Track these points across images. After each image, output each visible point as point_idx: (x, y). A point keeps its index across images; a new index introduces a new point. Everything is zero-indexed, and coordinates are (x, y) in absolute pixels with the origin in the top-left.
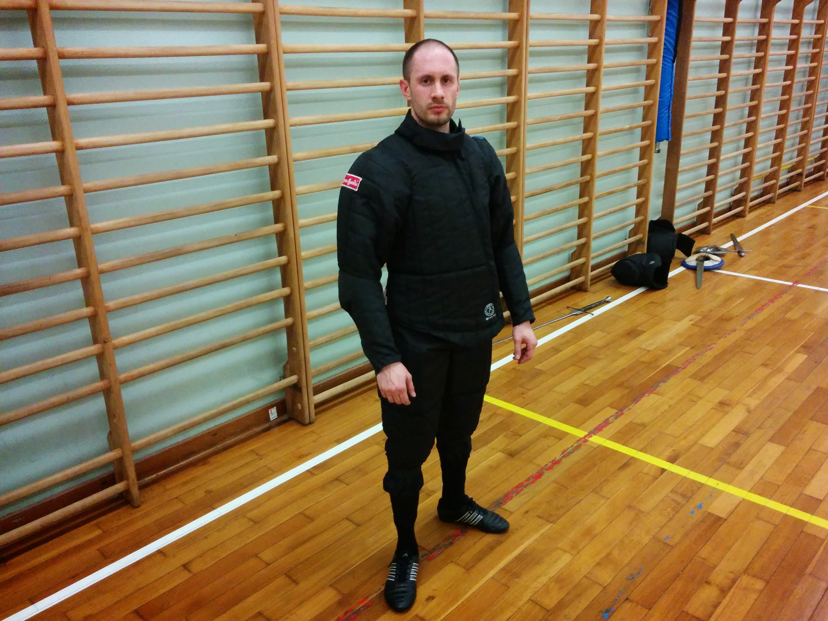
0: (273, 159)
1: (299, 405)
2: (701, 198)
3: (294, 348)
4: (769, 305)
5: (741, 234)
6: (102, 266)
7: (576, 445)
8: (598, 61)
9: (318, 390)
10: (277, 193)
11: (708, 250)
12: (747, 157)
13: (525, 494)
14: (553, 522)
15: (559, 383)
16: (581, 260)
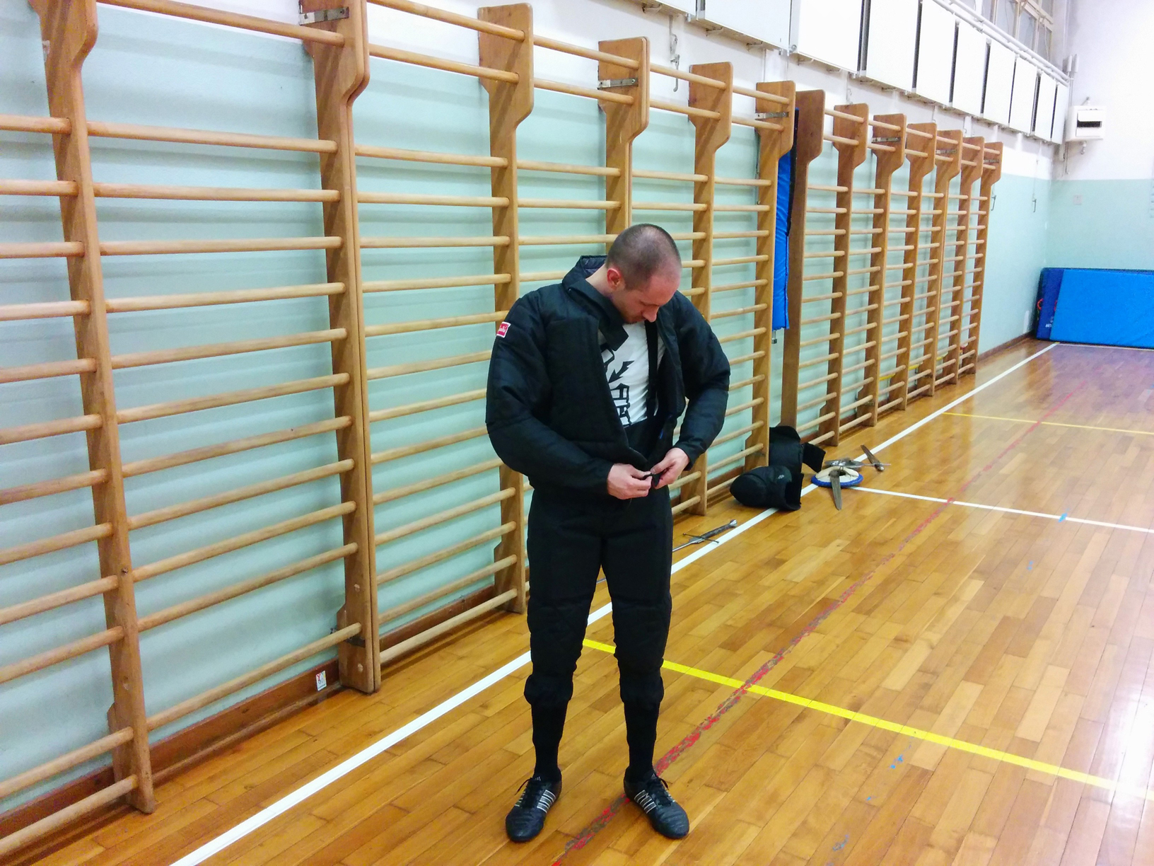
0: (340, 332)
1: (360, 666)
2: (823, 401)
3: (356, 586)
4: (926, 526)
6: (126, 468)
7: (733, 697)
8: (707, 230)
9: (386, 644)
11: (841, 464)
12: (871, 353)
13: (682, 759)
14: (726, 790)
15: (695, 625)
16: (695, 475)
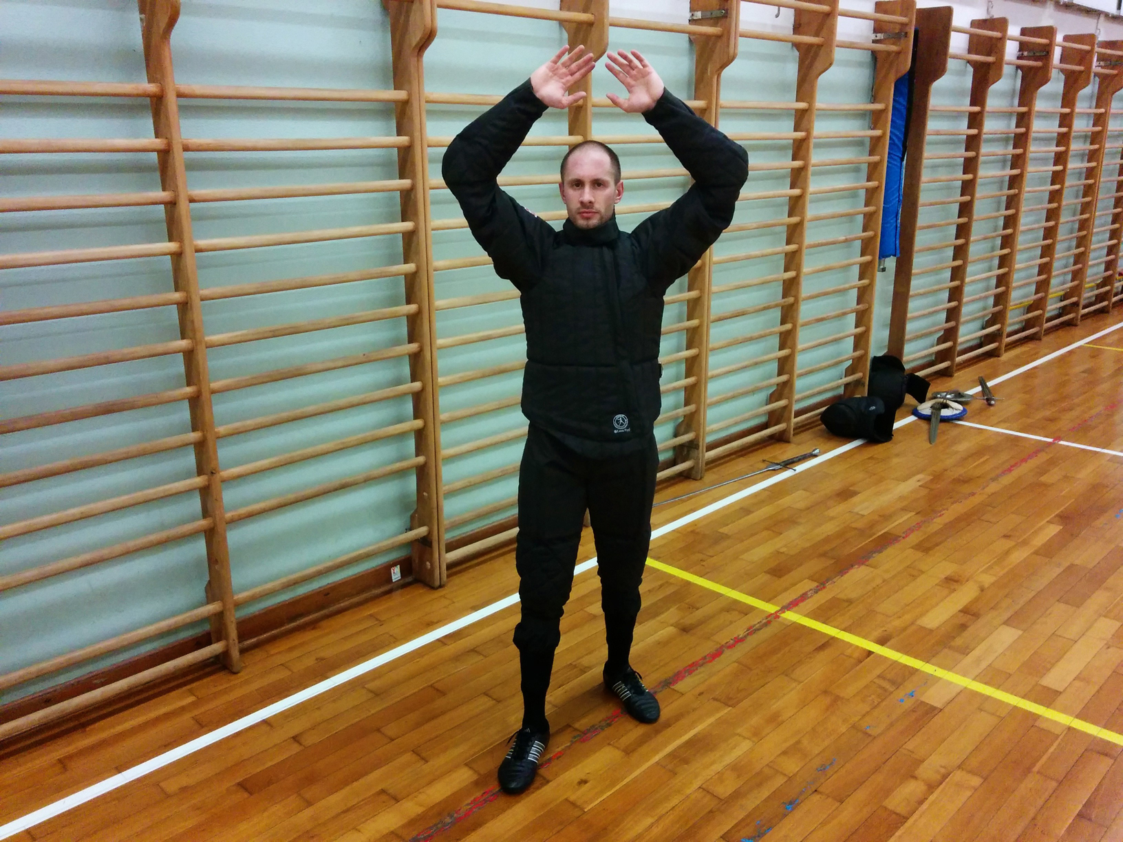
0: (410, 267)
1: (428, 563)
2: (939, 330)
3: (425, 494)
4: (1020, 465)
5: (991, 378)
6: (214, 385)
7: (764, 621)
8: (805, 158)
9: (451, 547)
10: (413, 308)
11: (948, 396)
12: (1002, 280)
13: (700, 673)
14: (733, 706)
15: (747, 550)
16: (782, 403)
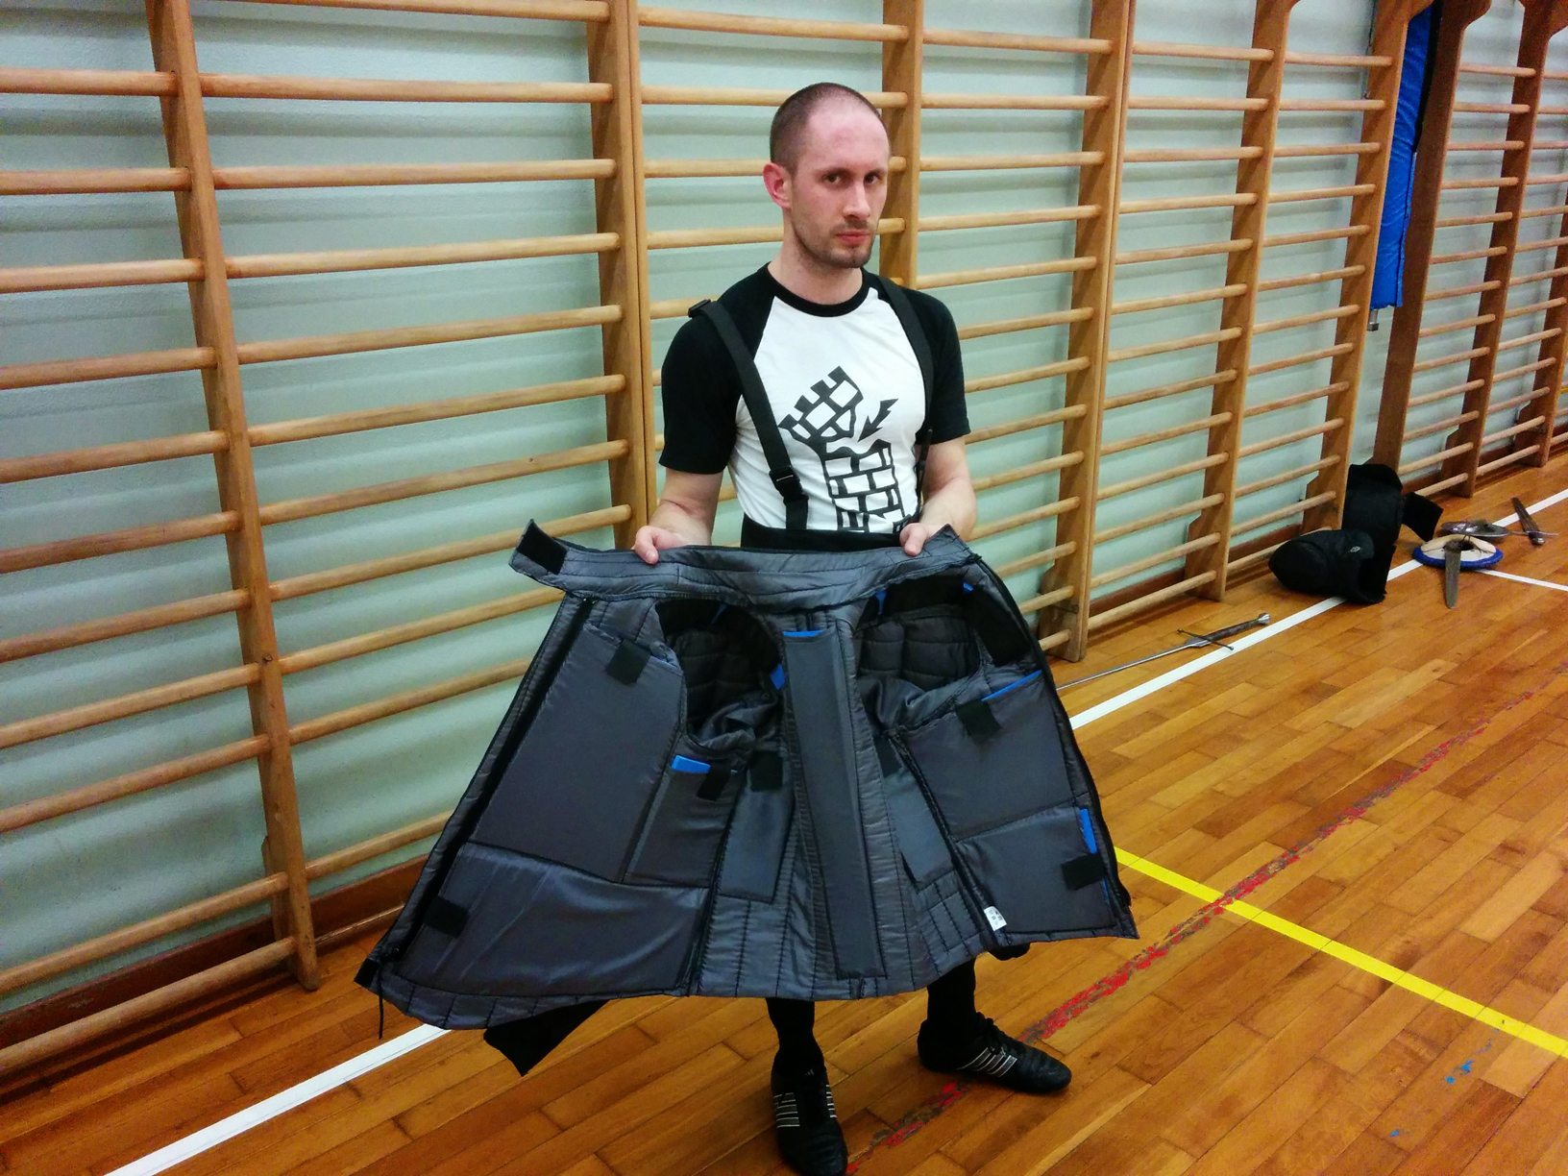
0: (612, 311)
2: (1454, 424)
5: (1532, 501)
6: (267, 511)
7: (1198, 918)
8: (1265, 142)
10: (615, 381)
11: (1469, 530)
12: (1551, 347)
13: (1091, 1015)
14: (1152, 1081)
15: (1163, 786)
16: (1210, 539)
